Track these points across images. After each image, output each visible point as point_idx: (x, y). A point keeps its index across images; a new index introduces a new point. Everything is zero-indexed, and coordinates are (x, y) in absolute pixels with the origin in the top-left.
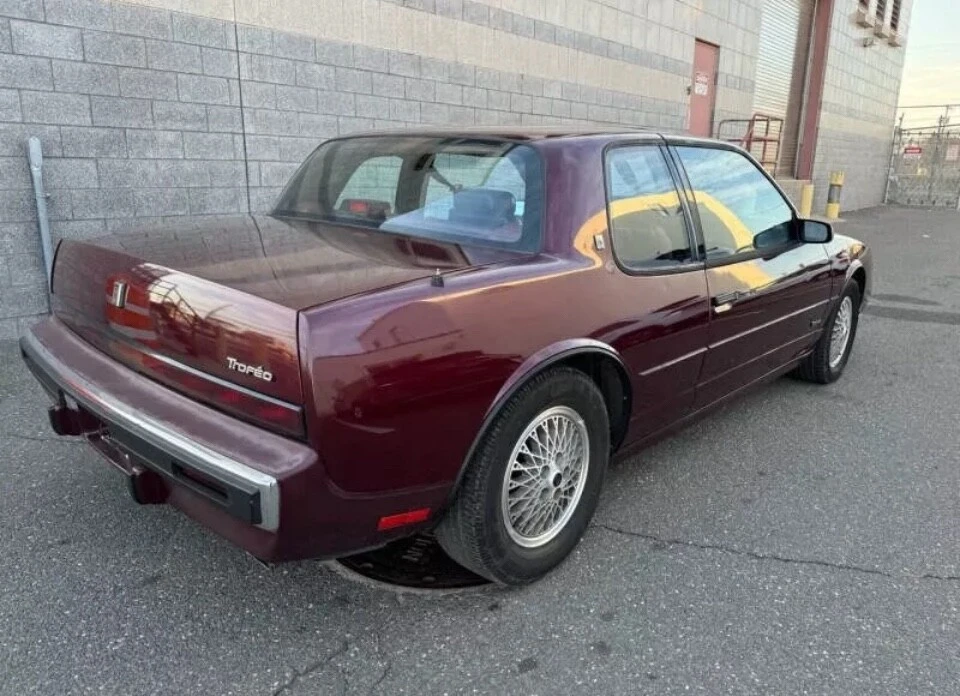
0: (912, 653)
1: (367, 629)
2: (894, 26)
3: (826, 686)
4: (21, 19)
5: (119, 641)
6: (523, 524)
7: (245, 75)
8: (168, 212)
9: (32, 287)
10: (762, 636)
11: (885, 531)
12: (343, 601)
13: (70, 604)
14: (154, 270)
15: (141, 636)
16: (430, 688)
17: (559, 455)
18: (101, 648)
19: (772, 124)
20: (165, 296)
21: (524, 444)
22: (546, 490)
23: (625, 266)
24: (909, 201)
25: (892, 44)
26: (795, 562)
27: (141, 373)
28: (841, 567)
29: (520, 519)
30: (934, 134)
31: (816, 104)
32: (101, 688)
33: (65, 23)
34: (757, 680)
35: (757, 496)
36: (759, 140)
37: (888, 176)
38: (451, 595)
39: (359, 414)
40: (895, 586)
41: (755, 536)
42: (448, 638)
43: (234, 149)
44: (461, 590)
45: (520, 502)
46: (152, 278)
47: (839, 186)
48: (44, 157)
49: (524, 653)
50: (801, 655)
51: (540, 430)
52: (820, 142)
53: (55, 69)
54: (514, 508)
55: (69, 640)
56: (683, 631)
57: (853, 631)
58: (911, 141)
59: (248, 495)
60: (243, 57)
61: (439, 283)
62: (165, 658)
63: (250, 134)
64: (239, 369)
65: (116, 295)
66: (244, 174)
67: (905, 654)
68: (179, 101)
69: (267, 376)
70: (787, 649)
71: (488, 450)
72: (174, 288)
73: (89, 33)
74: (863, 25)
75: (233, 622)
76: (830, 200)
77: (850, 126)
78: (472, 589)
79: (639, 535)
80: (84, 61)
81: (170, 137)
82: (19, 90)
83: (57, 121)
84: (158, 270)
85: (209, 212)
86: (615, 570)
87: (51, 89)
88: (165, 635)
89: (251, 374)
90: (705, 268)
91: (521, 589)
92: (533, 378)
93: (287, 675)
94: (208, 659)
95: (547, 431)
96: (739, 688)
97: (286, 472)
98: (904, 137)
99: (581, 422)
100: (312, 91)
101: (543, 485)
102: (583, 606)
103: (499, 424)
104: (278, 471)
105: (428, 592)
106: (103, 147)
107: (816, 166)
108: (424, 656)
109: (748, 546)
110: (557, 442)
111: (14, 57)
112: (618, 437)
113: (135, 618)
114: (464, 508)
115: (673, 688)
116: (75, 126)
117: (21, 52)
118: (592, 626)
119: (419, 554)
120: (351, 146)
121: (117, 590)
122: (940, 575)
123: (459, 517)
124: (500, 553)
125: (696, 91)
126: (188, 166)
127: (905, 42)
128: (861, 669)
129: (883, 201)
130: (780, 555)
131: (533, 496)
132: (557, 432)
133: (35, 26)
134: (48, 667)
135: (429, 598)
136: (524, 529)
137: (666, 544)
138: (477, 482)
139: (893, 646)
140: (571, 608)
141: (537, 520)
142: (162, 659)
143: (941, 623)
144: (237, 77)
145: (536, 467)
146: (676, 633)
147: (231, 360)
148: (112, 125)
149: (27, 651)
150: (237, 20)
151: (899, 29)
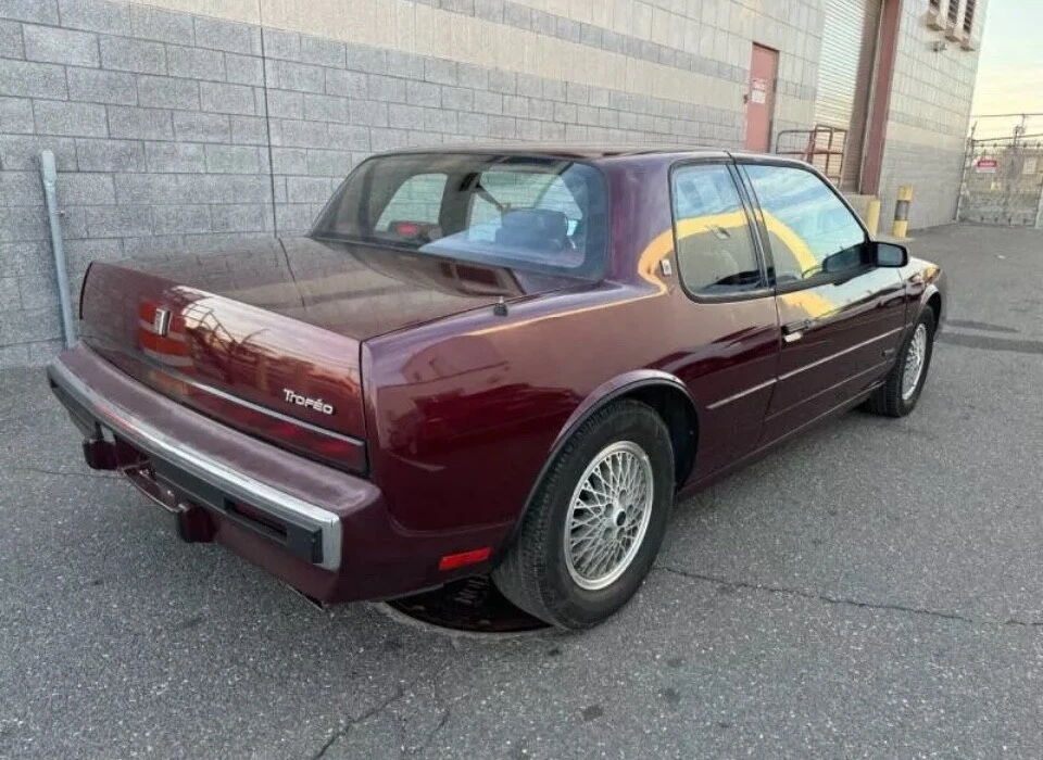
0: (997, 702)
1: (422, 674)
2: (967, 28)
3: (907, 736)
4: (36, 24)
5: (162, 686)
6: (584, 565)
7: (270, 83)
8: (189, 230)
9: (44, 311)
10: (838, 684)
11: (966, 574)
12: (394, 645)
13: (107, 647)
14: (185, 293)
15: (186, 681)
16: (491, 736)
17: (623, 493)
18: (144, 694)
19: (835, 134)
20: (201, 322)
21: (587, 481)
22: (609, 530)
23: (692, 293)
24: (982, 219)
25: (965, 49)
26: (872, 606)
27: (184, 404)
28: (918, 612)
29: (582, 560)
30: (1010, 146)
31: (882, 115)
32: (147, 734)
33: (81, 26)
34: (835, 730)
35: (829, 536)
36: (821, 153)
37: (959, 190)
38: (508, 640)
39: (413, 449)
40: (977, 633)
41: (826, 579)
42: (507, 684)
43: (259, 162)
44: (518, 635)
45: (582, 542)
46: (185, 302)
47: (907, 202)
48: (58, 172)
49: (588, 700)
50: (879, 703)
51: (603, 467)
52: (886, 154)
53: (70, 77)
54: (577, 548)
55: (110, 685)
56: (754, 679)
57: (934, 679)
58: (985, 153)
59: (308, 532)
60: (269, 64)
61: (502, 312)
62: (212, 704)
63: (276, 147)
64: (297, 402)
65: (159, 323)
66: (269, 188)
67: (989, 703)
68: (201, 111)
69: (328, 409)
70: (865, 698)
71: (550, 487)
72: (210, 313)
73: (106, 39)
74: (934, 27)
75: (281, 666)
76: (897, 218)
77: (917, 137)
78: (530, 634)
79: (704, 578)
80: (101, 68)
81: (192, 149)
82: (32, 99)
83: (71, 131)
84: (190, 293)
85: (233, 230)
86: (681, 615)
87: (66, 98)
88: (210, 681)
89: (310, 407)
90: (775, 294)
91: (582, 633)
92: (597, 413)
93: (342, 721)
94: (256, 704)
95: (610, 467)
96: (816, 737)
97: (349, 509)
98: (976, 148)
99: (645, 458)
100: (343, 101)
101: (606, 524)
102: (648, 651)
103: (563, 460)
104: (341, 508)
105: (484, 636)
106: (120, 161)
107: (883, 180)
108: (484, 702)
109: (820, 591)
110: (621, 480)
111: (26, 64)
112: (683, 472)
113: (177, 663)
114: (525, 548)
115: (746, 736)
116: (91, 138)
117: (33, 59)
118: (658, 672)
119: (472, 597)
120: (392, 163)
121: (157, 633)
122: (1025, 620)
123: (520, 558)
124: (562, 595)
125: (753, 100)
126: (210, 181)
127: (979, 44)
128: (943, 718)
129: (954, 219)
130: (854, 599)
131: (597, 535)
132: (621, 469)
133: (49, 30)
134: (90, 712)
135: (485, 643)
136: (587, 569)
137: (734, 587)
138: (540, 521)
139: (977, 694)
140: (637, 655)
141: (599, 561)
142: (209, 704)
143: (1026, 671)
144: (262, 85)
145: (600, 505)
146: (747, 680)
147: (288, 392)
148: (130, 136)
149: (67, 697)
150: (263, 23)
151: (972, 33)
